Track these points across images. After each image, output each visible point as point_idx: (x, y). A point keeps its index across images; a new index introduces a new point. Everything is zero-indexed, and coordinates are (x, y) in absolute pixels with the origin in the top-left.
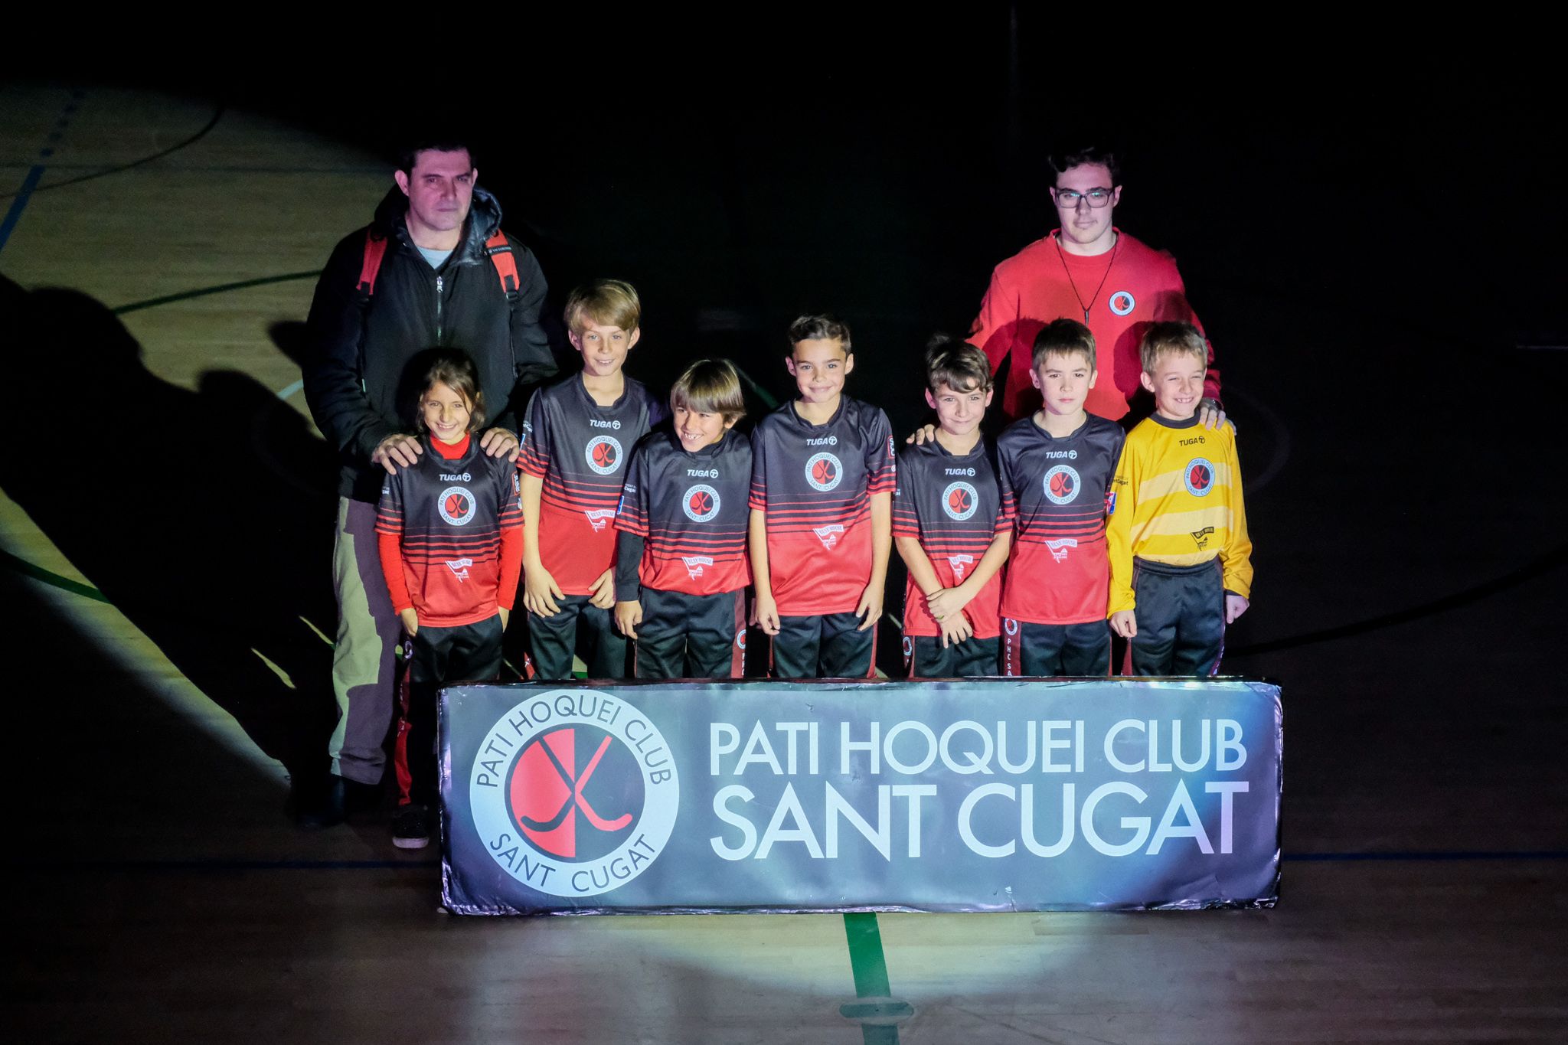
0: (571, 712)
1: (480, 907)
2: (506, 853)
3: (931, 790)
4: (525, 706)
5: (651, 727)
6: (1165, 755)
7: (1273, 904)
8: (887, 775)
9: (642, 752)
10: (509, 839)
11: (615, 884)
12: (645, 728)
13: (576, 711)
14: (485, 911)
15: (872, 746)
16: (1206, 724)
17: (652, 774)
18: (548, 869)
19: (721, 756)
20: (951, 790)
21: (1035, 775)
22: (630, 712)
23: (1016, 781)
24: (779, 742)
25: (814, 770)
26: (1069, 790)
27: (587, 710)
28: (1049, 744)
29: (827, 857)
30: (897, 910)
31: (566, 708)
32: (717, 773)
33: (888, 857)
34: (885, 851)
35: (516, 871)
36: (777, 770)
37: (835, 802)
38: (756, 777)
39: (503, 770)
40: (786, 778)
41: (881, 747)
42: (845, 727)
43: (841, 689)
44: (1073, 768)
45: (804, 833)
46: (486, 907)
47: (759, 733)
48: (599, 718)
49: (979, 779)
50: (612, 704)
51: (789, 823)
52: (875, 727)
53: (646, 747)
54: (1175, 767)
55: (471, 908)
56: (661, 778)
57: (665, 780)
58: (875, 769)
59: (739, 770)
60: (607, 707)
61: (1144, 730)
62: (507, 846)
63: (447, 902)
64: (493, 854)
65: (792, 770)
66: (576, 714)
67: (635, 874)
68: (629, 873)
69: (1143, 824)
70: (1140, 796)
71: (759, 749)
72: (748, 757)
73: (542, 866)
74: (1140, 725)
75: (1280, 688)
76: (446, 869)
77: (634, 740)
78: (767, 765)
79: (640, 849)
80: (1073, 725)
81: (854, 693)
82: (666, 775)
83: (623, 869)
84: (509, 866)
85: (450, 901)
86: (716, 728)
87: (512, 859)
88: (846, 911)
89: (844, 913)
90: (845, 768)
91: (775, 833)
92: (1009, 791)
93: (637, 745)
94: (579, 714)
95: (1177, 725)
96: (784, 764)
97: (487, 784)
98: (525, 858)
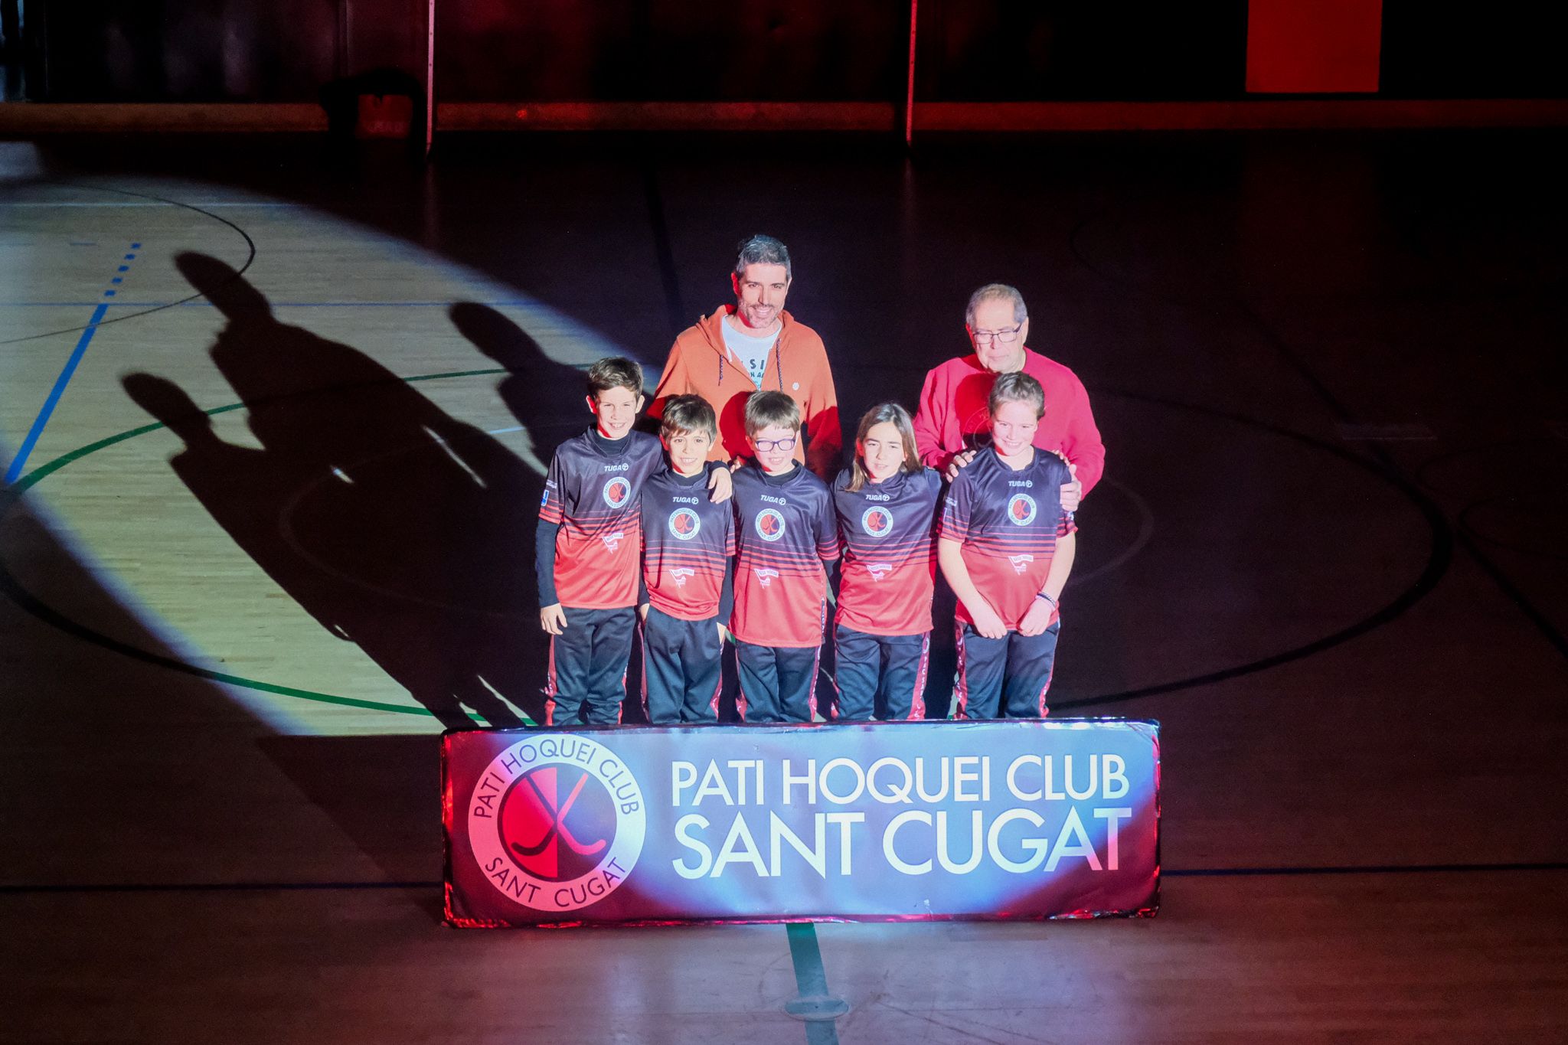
0: (554, 754)
1: (477, 921)
2: (499, 874)
3: (860, 817)
4: (514, 749)
5: (622, 766)
6: (1059, 787)
7: (1154, 914)
8: (823, 806)
9: (614, 787)
10: (502, 863)
11: (591, 900)
12: (616, 766)
13: (558, 752)
14: (481, 924)
15: (810, 780)
16: (1094, 759)
17: (622, 806)
18: (534, 887)
19: (680, 789)
20: (877, 817)
21: (949, 804)
22: (604, 753)
23: (932, 809)
24: (730, 777)
25: (760, 801)
26: (977, 816)
27: (567, 751)
28: (960, 778)
29: (772, 875)
30: (832, 920)
31: (549, 750)
32: (678, 805)
33: (824, 876)
34: (821, 869)
35: (507, 889)
36: (729, 801)
37: (778, 828)
38: (711, 807)
39: (496, 803)
40: (736, 808)
41: (817, 781)
42: (786, 764)
43: (782, 732)
44: (981, 796)
45: (752, 856)
46: (482, 921)
47: (713, 769)
48: (577, 758)
49: (901, 808)
50: (589, 746)
51: (739, 847)
52: (812, 764)
53: (618, 783)
54: (1067, 795)
55: (470, 921)
56: (631, 809)
57: (634, 810)
58: (812, 800)
59: (697, 802)
60: (584, 749)
61: (1040, 764)
62: (499, 868)
63: (450, 917)
64: (488, 875)
65: (742, 801)
66: (558, 755)
67: (608, 891)
68: (603, 890)
69: (1041, 845)
70: (1038, 820)
71: (713, 784)
72: (704, 790)
73: (530, 885)
74: (1037, 760)
75: (1157, 727)
76: (449, 890)
77: (607, 776)
78: (721, 797)
79: (613, 870)
80: (981, 760)
81: (793, 734)
82: (634, 806)
83: (599, 887)
84: (502, 885)
85: (452, 916)
86: (676, 766)
87: (504, 879)
88: (788, 921)
89: (787, 924)
90: (787, 800)
91: (727, 855)
92: (926, 818)
93: (610, 781)
94: (560, 754)
95: (1068, 759)
96: (734, 795)
97: (483, 815)
98: (515, 878)
